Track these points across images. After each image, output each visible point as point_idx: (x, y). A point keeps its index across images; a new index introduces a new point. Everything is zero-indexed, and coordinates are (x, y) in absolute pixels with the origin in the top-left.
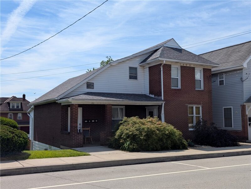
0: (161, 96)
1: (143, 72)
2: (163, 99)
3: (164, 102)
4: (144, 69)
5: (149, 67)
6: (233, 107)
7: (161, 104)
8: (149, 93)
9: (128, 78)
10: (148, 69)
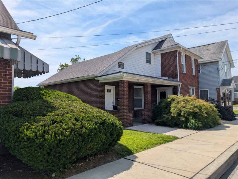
0: (177, 78)
1: (154, 58)
2: (179, 81)
3: (181, 83)
4: (155, 55)
5: (161, 54)
6: (209, 90)
7: (177, 85)
8: (161, 76)
9: (146, 61)
10: (160, 55)
